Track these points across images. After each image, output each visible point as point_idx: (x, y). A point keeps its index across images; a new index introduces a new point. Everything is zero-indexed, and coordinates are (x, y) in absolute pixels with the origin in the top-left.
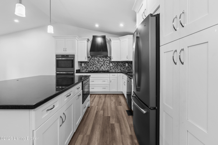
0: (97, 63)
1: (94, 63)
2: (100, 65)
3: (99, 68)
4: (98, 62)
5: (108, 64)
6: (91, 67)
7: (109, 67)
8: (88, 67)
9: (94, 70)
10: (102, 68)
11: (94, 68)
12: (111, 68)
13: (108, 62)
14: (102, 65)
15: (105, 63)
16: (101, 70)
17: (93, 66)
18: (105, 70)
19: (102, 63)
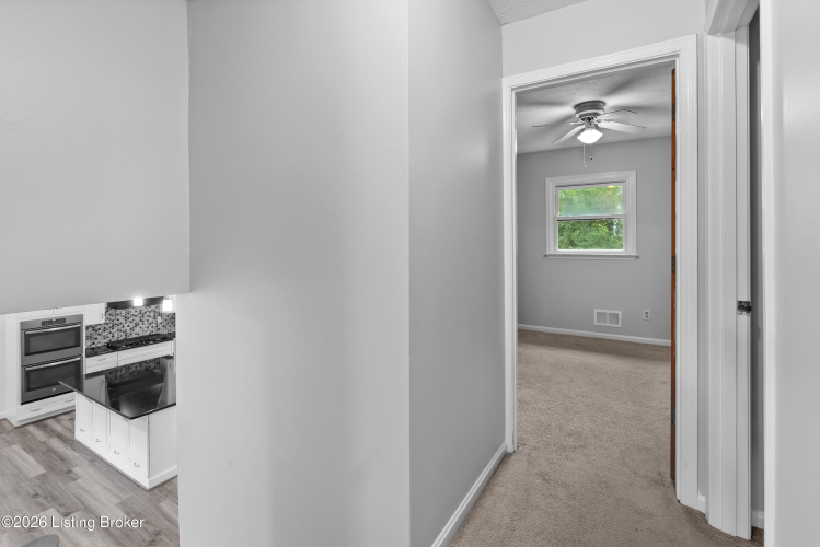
0: (123, 322)
1: (116, 322)
2: (132, 325)
3: (128, 331)
4: (126, 318)
5: (151, 320)
6: (105, 334)
7: (154, 325)
8: (96, 336)
9: (115, 339)
10: (137, 330)
11: (116, 335)
12: (160, 327)
13: (152, 314)
14: (136, 325)
15: (146, 318)
16: (134, 336)
17: (113, 331)
18: (141, 334)
19: (137, 319)
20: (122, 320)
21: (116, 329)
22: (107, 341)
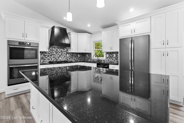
0: (55, 54)
1: (52, 53)
2: (58, 56)
3: (57, 58)
4: (56, 53)
5: (65, 55)
6: (48, 58)
7: (66, 57)
8: (45, 58)
9: (52, 60)
10: (60, 58)
12: (68, 58)
13: (65, 53)
14: (60, 56)
15: (63, 54)
16: (59, 60)
17: (51, 57)
18: (62, 60)
19: (60, 54)
20: (55, 53)
21: (52, 56)
22: (49, 61)
